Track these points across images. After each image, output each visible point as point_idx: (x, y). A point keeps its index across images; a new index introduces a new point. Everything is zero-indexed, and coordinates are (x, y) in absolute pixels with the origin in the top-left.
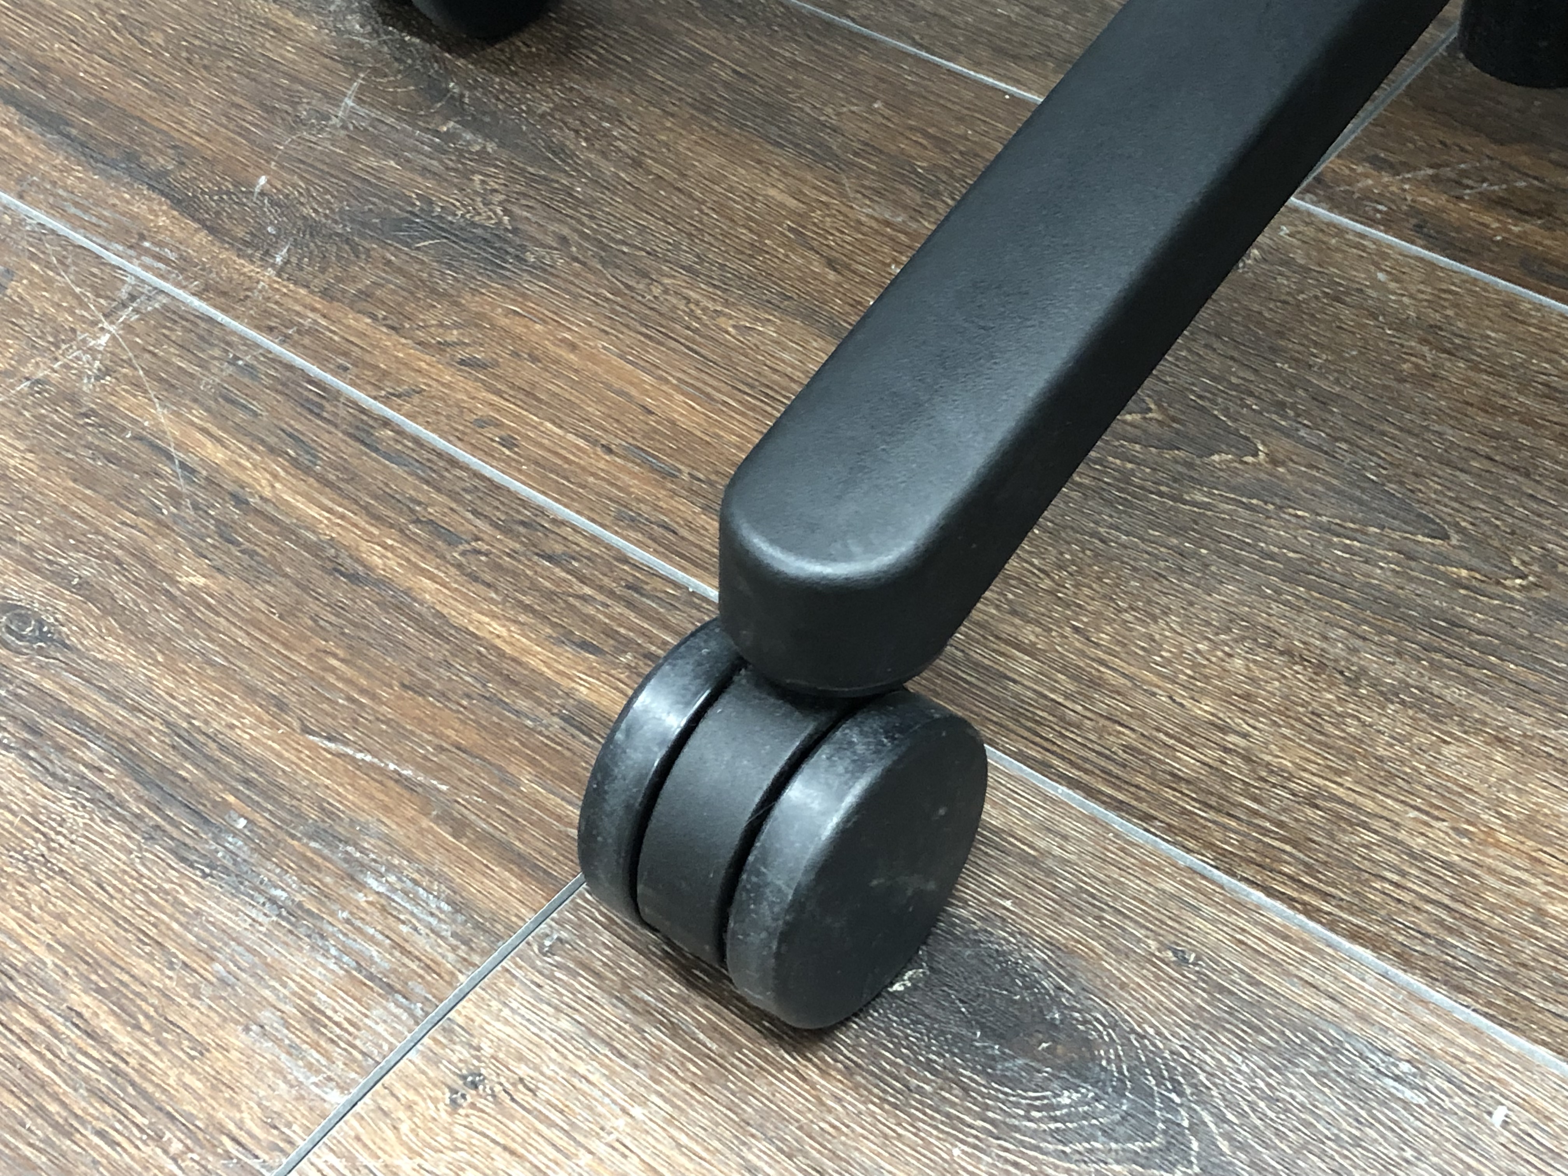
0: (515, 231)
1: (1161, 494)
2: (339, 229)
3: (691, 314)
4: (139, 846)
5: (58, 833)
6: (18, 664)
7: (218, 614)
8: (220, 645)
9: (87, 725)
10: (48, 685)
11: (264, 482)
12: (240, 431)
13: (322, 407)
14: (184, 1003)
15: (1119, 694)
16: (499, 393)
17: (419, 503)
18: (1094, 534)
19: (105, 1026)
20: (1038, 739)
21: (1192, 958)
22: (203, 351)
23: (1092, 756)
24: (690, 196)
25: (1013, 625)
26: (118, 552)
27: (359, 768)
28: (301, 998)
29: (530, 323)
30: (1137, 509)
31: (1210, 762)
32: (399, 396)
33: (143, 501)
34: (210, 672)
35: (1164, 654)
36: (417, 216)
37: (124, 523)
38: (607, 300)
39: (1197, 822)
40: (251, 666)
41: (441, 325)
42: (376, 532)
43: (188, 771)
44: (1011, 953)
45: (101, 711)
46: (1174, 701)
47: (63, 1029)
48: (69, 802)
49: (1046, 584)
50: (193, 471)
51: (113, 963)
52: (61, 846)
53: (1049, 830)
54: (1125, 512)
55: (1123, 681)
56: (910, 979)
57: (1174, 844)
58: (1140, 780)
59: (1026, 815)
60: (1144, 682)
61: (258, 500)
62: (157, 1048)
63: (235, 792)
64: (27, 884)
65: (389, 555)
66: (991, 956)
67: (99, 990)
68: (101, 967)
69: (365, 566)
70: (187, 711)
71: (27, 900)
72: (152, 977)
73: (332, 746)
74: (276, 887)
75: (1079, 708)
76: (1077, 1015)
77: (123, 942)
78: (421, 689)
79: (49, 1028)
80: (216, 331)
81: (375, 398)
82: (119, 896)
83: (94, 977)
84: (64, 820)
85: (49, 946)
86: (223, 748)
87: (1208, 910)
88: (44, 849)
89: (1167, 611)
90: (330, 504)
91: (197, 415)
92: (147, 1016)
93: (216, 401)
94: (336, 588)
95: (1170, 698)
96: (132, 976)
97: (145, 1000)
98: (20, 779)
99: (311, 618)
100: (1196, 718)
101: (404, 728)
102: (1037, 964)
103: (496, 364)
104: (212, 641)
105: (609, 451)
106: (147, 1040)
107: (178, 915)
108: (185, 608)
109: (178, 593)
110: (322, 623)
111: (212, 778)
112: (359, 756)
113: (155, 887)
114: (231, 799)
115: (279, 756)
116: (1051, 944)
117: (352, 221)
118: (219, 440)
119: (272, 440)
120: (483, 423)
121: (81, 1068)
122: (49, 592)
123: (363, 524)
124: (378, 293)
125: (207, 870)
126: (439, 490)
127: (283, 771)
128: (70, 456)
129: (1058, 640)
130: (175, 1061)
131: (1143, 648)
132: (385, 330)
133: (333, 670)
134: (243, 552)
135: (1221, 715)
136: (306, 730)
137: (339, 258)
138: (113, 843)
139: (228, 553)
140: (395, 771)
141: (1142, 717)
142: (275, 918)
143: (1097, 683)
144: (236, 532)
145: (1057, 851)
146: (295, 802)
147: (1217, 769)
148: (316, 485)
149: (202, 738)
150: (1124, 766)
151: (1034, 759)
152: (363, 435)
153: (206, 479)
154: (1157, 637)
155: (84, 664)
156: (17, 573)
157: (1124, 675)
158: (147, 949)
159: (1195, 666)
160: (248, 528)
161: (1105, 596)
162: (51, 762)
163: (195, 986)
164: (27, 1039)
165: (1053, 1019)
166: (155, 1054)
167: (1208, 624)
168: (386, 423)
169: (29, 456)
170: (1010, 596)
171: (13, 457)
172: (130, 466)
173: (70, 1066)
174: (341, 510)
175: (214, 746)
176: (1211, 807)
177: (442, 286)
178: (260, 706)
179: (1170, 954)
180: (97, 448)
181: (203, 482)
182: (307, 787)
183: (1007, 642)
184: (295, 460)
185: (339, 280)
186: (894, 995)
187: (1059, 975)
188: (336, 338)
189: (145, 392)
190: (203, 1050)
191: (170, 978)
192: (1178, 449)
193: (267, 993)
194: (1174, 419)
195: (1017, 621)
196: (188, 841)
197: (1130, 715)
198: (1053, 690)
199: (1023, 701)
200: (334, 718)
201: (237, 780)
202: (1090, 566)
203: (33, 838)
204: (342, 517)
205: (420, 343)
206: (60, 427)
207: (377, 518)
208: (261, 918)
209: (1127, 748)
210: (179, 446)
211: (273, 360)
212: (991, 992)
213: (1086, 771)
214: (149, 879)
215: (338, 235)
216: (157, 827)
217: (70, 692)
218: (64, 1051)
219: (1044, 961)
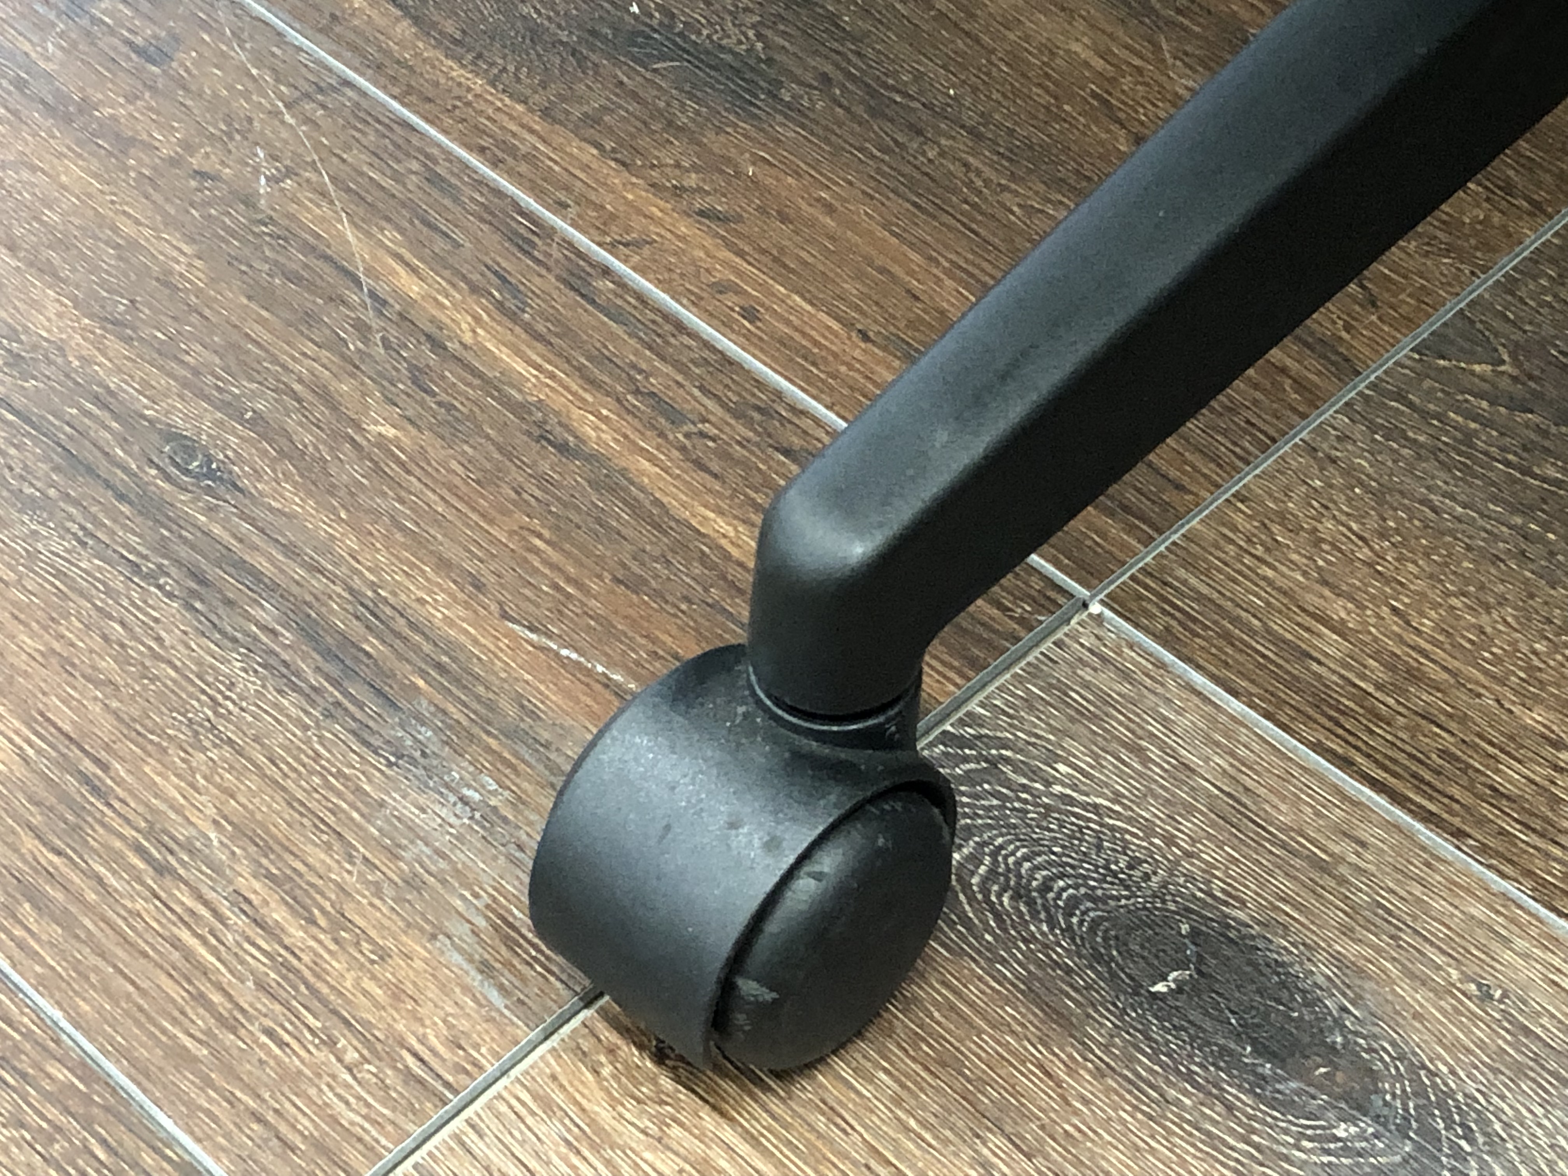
0: (770, 61)
1: (1508, 464)
2: (563, 36)
3: (970, 184)
4: (317, 723)
5: (227, 698)
6: (182, 501)
7: (408, 472)
8: (410, 508)
9: (260, 581)
10: (217, 530)
11: (464, 326)
12: (439, 262)
13: (533, 245)
14: (365, 901)
15: (1439, 690)
16: (741, 254)
17: (641, 371)
18: (1424, 502)
19: (275, 916)
20: (1340, 731)
21: (1498, 994)
22: (399, 161)
23: (1401, 757)
24: (978, 41)
25: (1322, 596)
26: (297, 387)
27: (564, 666)
28: (493, 911)
29: (782, 176)
30: (1477, 477)
31: (1537, 779)
32: (626, 245)
33: (328, 332)
34: (399, 536)
35: (1495, 650)
36: (655, 31)
37: (304, 354)
38: (873, 157)
39: (1516, 845)
40: (444, 535)
41: (678, 165)
42: (590, 399)
43: (372, 645)
44: (1291, 965)
45: (276, 567)
46: (1502, 706)
47: (229, 913)
48: (238, 664)
49: (1364, 553)
50: (385, 303)
51: (287, 849)
52: (230, 713)
53: (1345, 834)
54: (1461, 479)
55: (1446, 676)
56: (1175, 980)
57: (1489, 867)
58: (1455, 791)
59: (1318, 814)
60: (1469, 680)
61: (457, 346)
62: (333, 947)
63: (423, 674)
64: (190, 750)
65: (604, 427)
66: (1268, 965)
67: (270, 876)
68: (273, 851)
69: (576, 437)
70: (372, 578)
71: (191, 768)
72: (330, 870)
73: (533, 637)
74: (469, 787)
75: (1391, 701)
76: (1361, 1041)
77: (297, 826)
78: (634, 584)
79: (215, 912)
80: (415, 141)
81: (599, 244)
82: (293, 775)
83: (264, 861)
84: (233, 684)
85: (215, 822)
86: (411, 624)
87: (1520, 944)
88: (210, 713)
89: (1502, 601)
90: (539, 361)
91: (390, 236)
92: (322, 910)
93: (411, 223)
94: (543, 458)
95: (1498, 701)
96: (306, 864)
97: (322, 894)
98: (185, 633)
99: (513, 489)
100: (1525, 727)
101: (615, 628)
102: (1321, 980)
103: (739, 219)
104: (402, 501)
105: (865, 337)
106: (322, 937)
107: (359, 804)
108: (372, 460)
109: (364, 443)
110: (525, 496)
111: (401, 657)
112: (564, 652)
113: (334, 770)
114: (421, 683)
115: (475, 642)
116: (1338, 960)
117: (580, 27)
118: (414, 270)
119: (475, 277)
120: (722, 288)
121: (248, 958)
122: (219, 424)
123: (575, 387)
124: (607, 118)
125: (393, 759)
126: (663, 358)
127: (479, 659)
128: (244, 268)
129: (1372, 621)
130: (353, 963)
131: (1470, 641)
132: (613, 164)
133: (536, 551)
134: (440, 404)
135: (1555, 728)
136: (505, 616)
137: (563, 71)
138: (288, 716)
139: (422, 403)
140: (604, 674)
141: (1463, 720)
142: (466, 821)
143: (1415, 676)
144: (432, 381)
145: (1353, 858)
146: (491, 695)
147: (1546, 790)
148: (524, 336)
149: (388, 611)
150: (1439, 773)
151: (1334, 753)
152: (577, 283)
153: (400, 314)
154: (1489, 630)
155: (258, 512)
156: (181, 397)
157: (1445, 669)
158: (325, 837)
159: (1530, 669)
160: (443, 377)
161: (1431, 576)
162: (219, 617)
163: (377, 885)
164: (189, 920)
165: (1335, 1043)
166: (330, 952)
167: (1549, 621)
168: (606, 272)
169: (198, 263)
170: (1321, 563)
171: (178, 262)
172: (311, 287)
173: (236, 954)
174: (550, 368)
175: (402, 621)
176: (1534, 830)
177: (682, 120)
178: (455, 582)
179: (1473, 987)
180: (276, 263)
181: (395, 318)
182: (504, 680)
183: (1313, 616)
184: (501, 303)
185: (563, 99)
186: (1155, 996)
187: (1344, 994)
188: (556, 168)
189: (331, 202)
190: (384, 955)
191: (349, 872)
192: (1532, 412)
193: (458, 903)
194: (1531, 377)
195: (1327, 593)
196: (371, 724)
197: (1450, 716)
198: (1363, 677)
199: (1327, 687)
200: (538, 606)
201: (426, 663)
202: (1417, 538)
203: (198, 700)
204: (552, 376)
205: (653, 185)
206: (233, 234)
207: (593, 383)
208: (452, 820)
209: (1444, 753)
210: (368, 271)
211: (480, 182)
212: (1266, 1005)
213: (1395, 775)
214: (328, 761)
215: (561, 42)
216: (338, 704)
217: (241, 541)
218: (229, 938)
219: (1328, 978)
